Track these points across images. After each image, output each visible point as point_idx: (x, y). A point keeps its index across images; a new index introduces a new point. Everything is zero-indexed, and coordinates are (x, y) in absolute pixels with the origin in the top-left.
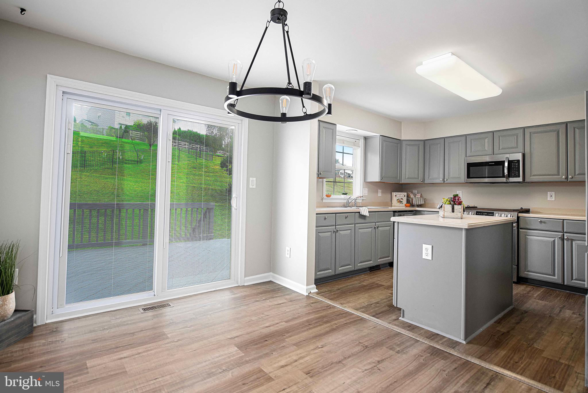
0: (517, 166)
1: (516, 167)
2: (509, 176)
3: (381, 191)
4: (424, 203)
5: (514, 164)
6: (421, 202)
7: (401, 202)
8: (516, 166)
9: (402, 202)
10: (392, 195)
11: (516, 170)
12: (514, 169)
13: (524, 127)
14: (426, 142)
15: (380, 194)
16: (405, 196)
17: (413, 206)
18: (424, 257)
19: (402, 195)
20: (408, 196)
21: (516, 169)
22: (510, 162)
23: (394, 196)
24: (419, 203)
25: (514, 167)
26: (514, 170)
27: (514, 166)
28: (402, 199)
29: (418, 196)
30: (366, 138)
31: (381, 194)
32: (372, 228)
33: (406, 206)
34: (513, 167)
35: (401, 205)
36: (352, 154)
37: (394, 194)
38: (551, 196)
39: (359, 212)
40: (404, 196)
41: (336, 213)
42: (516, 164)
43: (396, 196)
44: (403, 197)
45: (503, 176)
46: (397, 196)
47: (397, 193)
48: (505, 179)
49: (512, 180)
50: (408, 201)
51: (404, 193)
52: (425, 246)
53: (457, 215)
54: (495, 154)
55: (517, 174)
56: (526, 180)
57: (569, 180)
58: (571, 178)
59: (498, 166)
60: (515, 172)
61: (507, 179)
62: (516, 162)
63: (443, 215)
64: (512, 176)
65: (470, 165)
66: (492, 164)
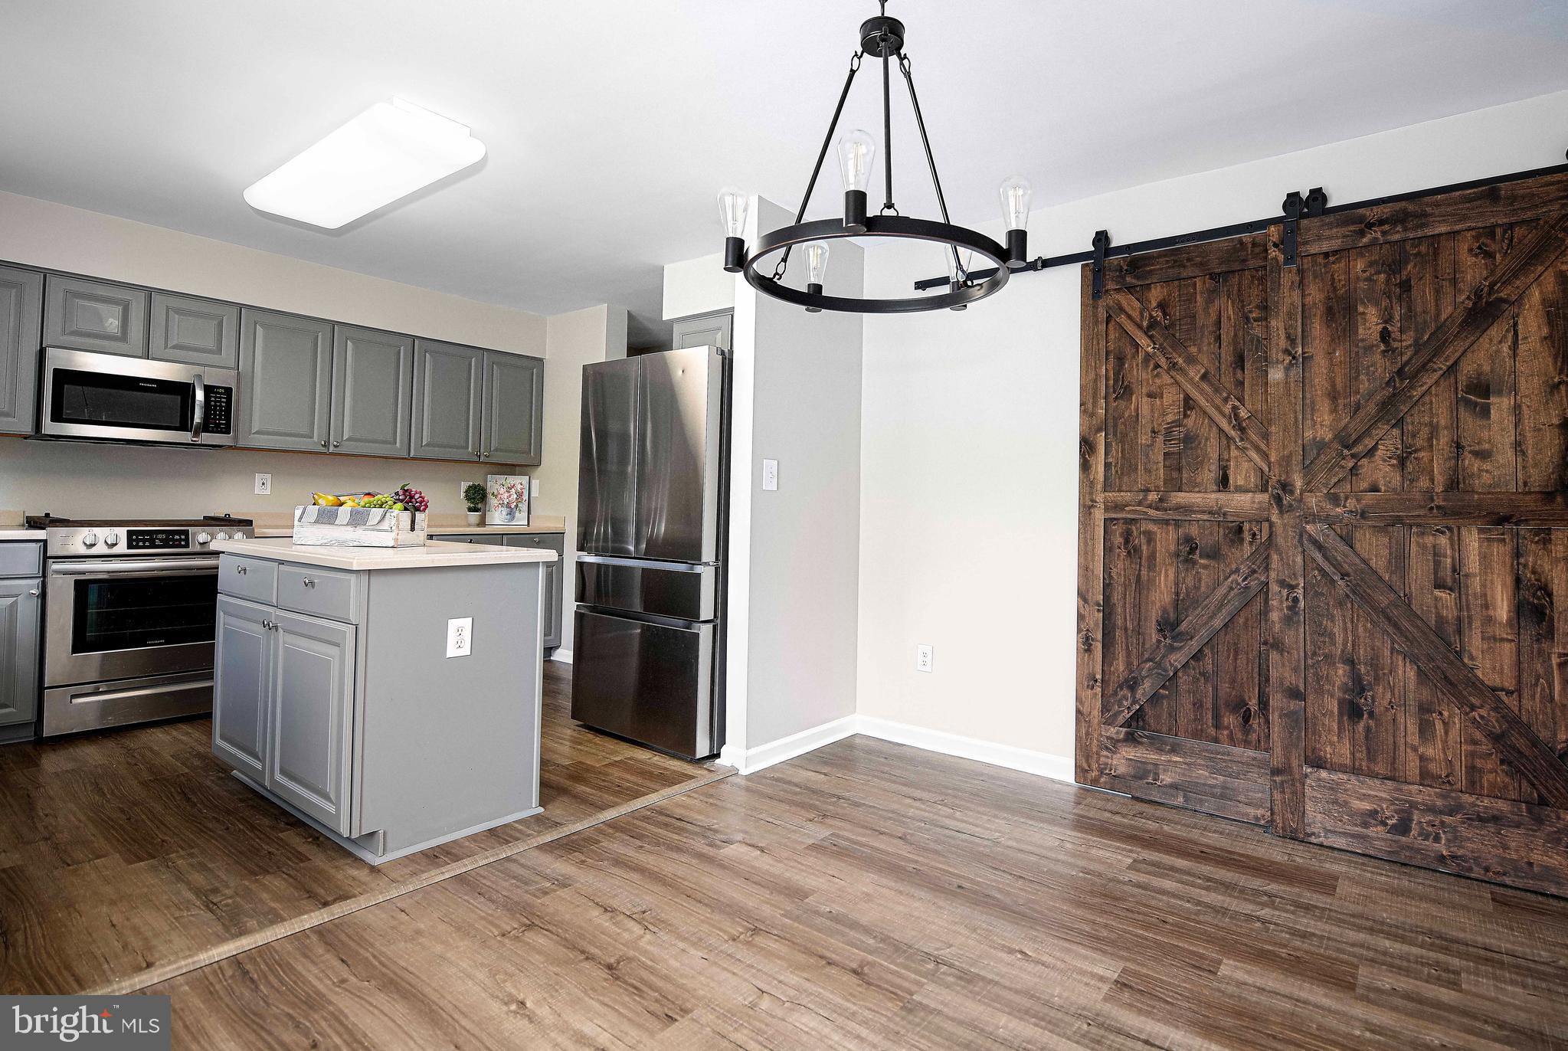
0: (224, 402)
1: (221, 406)
2: (205, 427)
5: (215, 397)
8: (221, 402)
11: (220, 415)
12: (215, 411)
13: (244, 305)
21: (221, 411)
25: (215, 406)
27: (215, 402)
34: (213, 404)
38: (263, 484)
42: (220, 398)
45: (184, 425)
48: (190, 434)
49: (207, 438)
52: (453, 624)
53: (418, 536)
54: (154, 359)
55: (223, 424)
56: (241, 443)
57: (332, 449)
58: (335, 446)
59: (179, 398)
60: (219, 420)
61: (196, 434)
62: (222, 393)
63: (396, 540)
64: (209, 429)
65: (67, 378)
66: (149, 385)
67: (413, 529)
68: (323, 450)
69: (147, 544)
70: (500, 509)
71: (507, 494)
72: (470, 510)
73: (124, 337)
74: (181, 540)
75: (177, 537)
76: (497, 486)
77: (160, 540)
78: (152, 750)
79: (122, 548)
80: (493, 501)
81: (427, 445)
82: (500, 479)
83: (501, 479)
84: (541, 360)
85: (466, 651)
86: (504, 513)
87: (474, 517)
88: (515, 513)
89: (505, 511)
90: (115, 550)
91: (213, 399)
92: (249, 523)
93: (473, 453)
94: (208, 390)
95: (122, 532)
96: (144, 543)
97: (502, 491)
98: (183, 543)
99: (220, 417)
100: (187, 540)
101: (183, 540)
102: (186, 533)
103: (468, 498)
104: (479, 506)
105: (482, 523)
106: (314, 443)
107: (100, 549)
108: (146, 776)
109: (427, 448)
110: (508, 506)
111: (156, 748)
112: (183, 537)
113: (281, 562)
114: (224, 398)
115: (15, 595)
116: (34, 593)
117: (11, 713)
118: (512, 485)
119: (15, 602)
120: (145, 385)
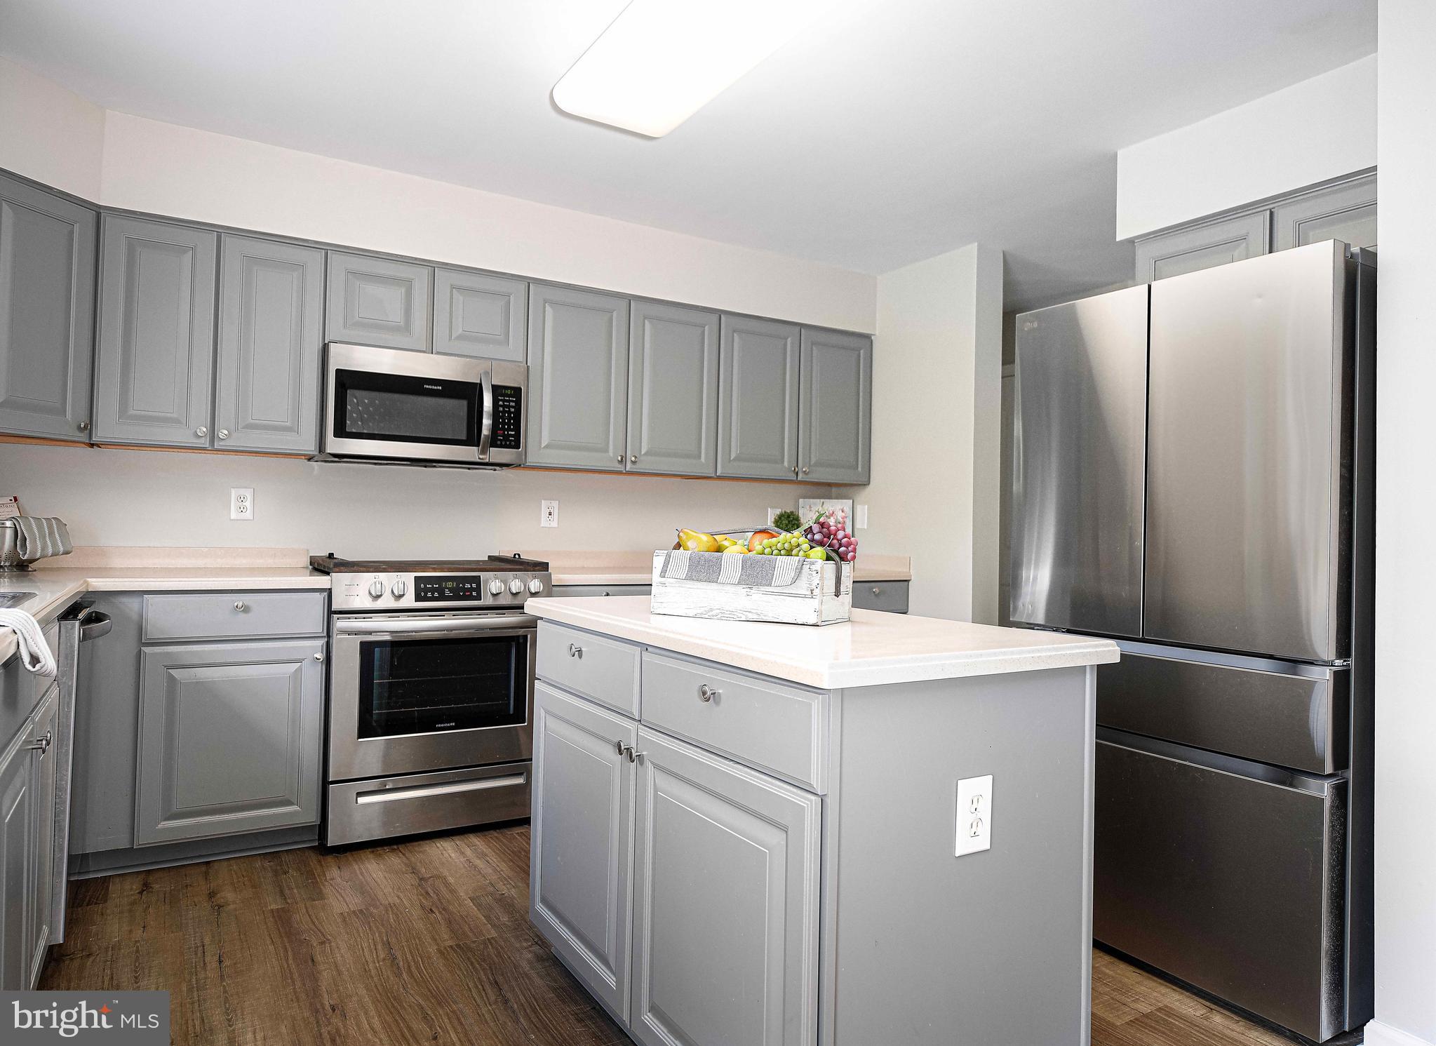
0: (513, 410)
1: (510, 412)
2: (494, 442)
5: (504, 401)
8: (509, 407)
11: (509, 424)
13: (532, 279)
14: (108, 219)
21: (510, 418)
22: (498, 391)
25: (504, 412)
26: (504, 420)
27: (504, 407)
34: (501, 409)
38: (550, 514)
42: (509, 401)
45: (472, 438)
48: (481, 450)
49: (497, 454)
53: (843, 605)
54: (438, 353)
55: (512, 436)
56: (530, 460)
57: (629, 467)
58: (634, 463)
59: (465, 403)
60: (508, 430)
61: (483, 452)
62: (510, 396)
63: (820, 613)
64: (499, 443)
65: (350, 381)
66: (434, 387)
67: (838, 592)
68: (620, 468)
69: (436, 595)
73: (407, 328)
74: (472, 589)
75: (468, 586)
77: (450, 590)
78: (447, 884)
79: (409, 601)
81: (735, 459)
83: (815, 504)
84: (867, 337)
85: (983, 843)
90: (404, 603)
91: (501, 403)
92: (544, 566)
93: (789, 468)
94: (496, 390)
95: (409, 578)
96: (433, 594)
98: (474, 594)
99: (509, 427)
100: (478, 589)
101: (474, 590)
102: (477, 580)
106: (608, 459)
107: (387, 602)
108: (447, 940)
109: (735, 463)
111: (451, 880)
112: (474, 585)
113: (646, 647)
114: (513, 401)
115: (300, 661)
116: (318, 657)
117: (296, 812)
118: (831, 512)
119: (299, 670)
120: (430, 387)
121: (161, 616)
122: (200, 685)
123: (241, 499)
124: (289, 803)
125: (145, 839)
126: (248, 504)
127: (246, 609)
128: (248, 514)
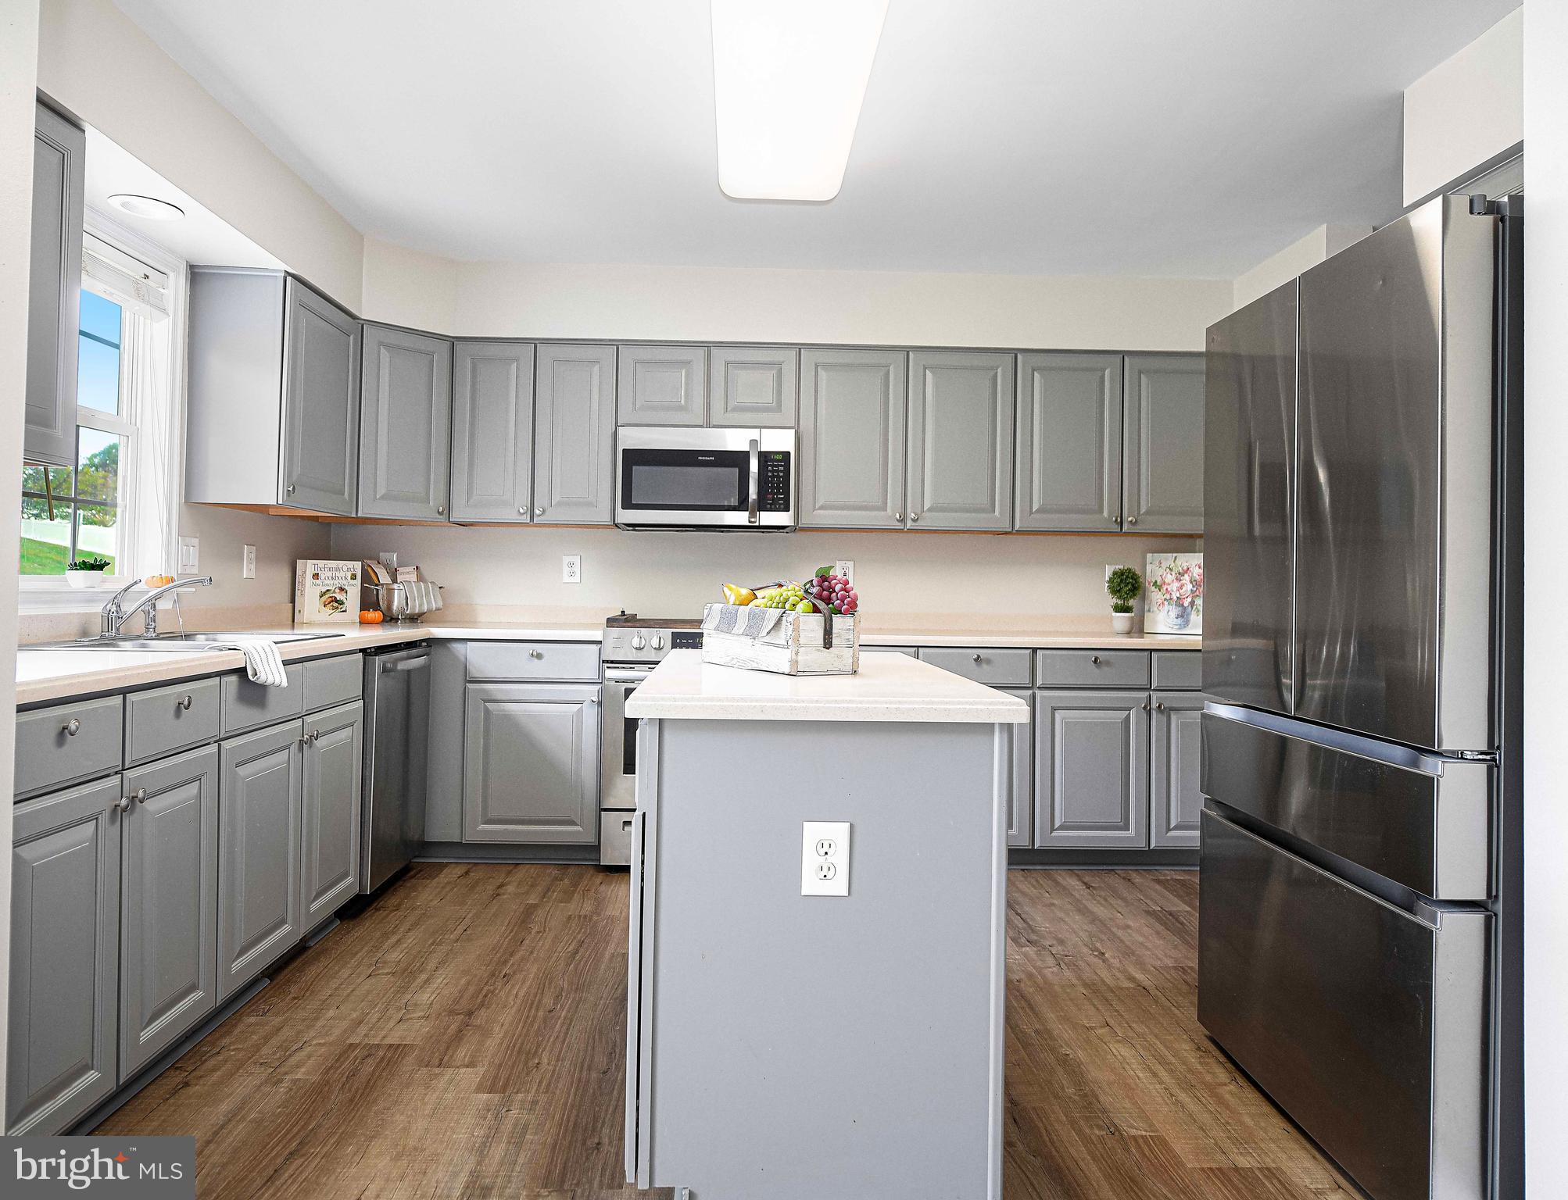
0: (781, 474)
1: (778, 477)
2: (763, 505)
3: (253, 556)
4: (440, 604)
5: (773, 466)
6: (429, 603)
7: (336, 603)
8: (778, 471)
9: (343, 603)
10: (299, 572)
11: (778, 488)
13: (802, 344)
14: (459, 346)
15: (248, 570)
16: (354, 577)
17: (390, 619)
18: (811, 885)
19: (343, 574)
20: (367, 577)
21: (779, 482)
22: (764, 457)
23: (309, 575)
24: (421, 605)
25: (773, 476)
26: (773, 484)
27: (773, 471)
28: (342, 589)
29: (407, 575)
30: (197, 275)
31: (253, 567)
32: (288, 747)
33: (363, 623)
34: (770, 474)
35: (338, 616)
36: (117, 347)
37: (306, 568)
39: (241, 672)
40: (349, 575)
41: (124, 692)
42: (778, 466)
43: (316, 576)
44: (345, 582)
45: (742, 505)
46: (322, 577)
47: (321, 563)
48: (746, 514)
49: (767, 518)
50: (369, 601)
51: (350, 564)
52: (813, 832)
53: (839, 657)
54: (715, 427)
55: (782, 499)
56: (805, 521)
57: (909, 524)
58: (914, 520)
59: (733, 470)
60: (777, 494)
61: (753, 515)
62: (779, 461)
63: (794, 663)
64: (769, 506)
65: (634, 458)
66: (707, 458)
67: (828, 644)
68: (900, 526)
70: (1166, 607)
71: (1176, 585)
72: (1119, 609)
73: (687, 405)
76: (1161, 571)
80: (1156, 596)
81: (1038, 511)
82: (1166, 559)
83: (1168, 559)
85: (838, 886)
86: (1173, 614)
87: (1121, 620)
88: (1189, 615)
89: (1174, 611)
91: (770, 468)
93: (1110, 519)
95: (667, 633)
97: (1169, 578)
99: (778, 490)
103: (1115, 591)
104: (1131, 602)
105: (1138, 628)
107: (647, 654)
109: (1038, 516)
110: (1179, 602)
114: (781, 466)
115: (581, 703)
116: (594, 700)
117: (578, 832)
118: (1185, 568)
119: (580, 710)
120: (704, 458)
121: (480, 660)
122: (508, 718)
123: (571, 565)
124: (573, 823)
125: (469, 837)
126: (577, 569)
127: (539, 656)
128: (577, 579)
